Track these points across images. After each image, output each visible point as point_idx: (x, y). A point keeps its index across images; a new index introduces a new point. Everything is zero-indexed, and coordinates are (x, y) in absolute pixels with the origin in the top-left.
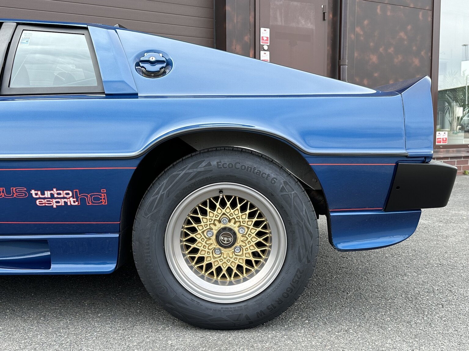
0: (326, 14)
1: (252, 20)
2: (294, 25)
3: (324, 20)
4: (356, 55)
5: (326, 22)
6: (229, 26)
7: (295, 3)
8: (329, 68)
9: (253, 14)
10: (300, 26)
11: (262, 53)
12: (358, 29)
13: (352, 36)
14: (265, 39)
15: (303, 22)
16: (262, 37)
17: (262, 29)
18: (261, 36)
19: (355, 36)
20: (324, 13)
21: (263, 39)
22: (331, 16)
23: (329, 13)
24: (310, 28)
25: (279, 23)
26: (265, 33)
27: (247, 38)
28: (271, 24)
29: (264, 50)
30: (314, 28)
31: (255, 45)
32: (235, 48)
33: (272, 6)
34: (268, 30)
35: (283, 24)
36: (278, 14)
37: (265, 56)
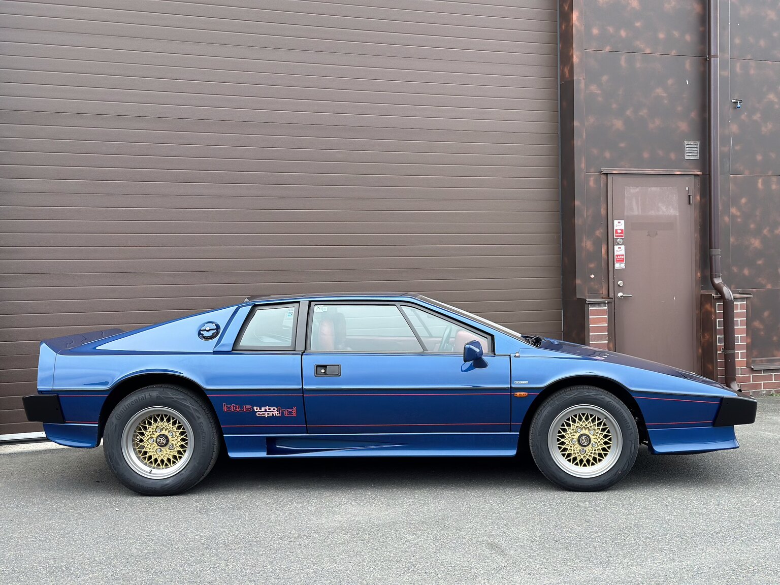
0: (691, 197)
1: (603, 212)
2: (652, 213)
3: (690, 203)
4: (732, 240)
5: (693, 206)
6: (578, 221)
7: (653, 189)
8: (698, 258)
9: (604, 206)
10: (661, 213)
11: (616, 247)
12: (733, 210)
13: (727, 219)
14: (619, 231)
15: (664, 208)
16: (616, 230)
17: (616, 222)
18: (615, 228)
19: (729, 218)
20: (689, 196)
21: (617, 232)
22: (698, 198)
23: (695, 196)
24: (673, 214)
25: (636, 213)
26: (619, 225)
27: (599, 233)
28: (625, 214)
29: (619, 244)
30: (678, 214)
31: (608, 239)
32: (585, 244)
33: (626, 195)
34: (623, 222)
35: (640, 214)
36: (634, 203)
37: (619, 251)
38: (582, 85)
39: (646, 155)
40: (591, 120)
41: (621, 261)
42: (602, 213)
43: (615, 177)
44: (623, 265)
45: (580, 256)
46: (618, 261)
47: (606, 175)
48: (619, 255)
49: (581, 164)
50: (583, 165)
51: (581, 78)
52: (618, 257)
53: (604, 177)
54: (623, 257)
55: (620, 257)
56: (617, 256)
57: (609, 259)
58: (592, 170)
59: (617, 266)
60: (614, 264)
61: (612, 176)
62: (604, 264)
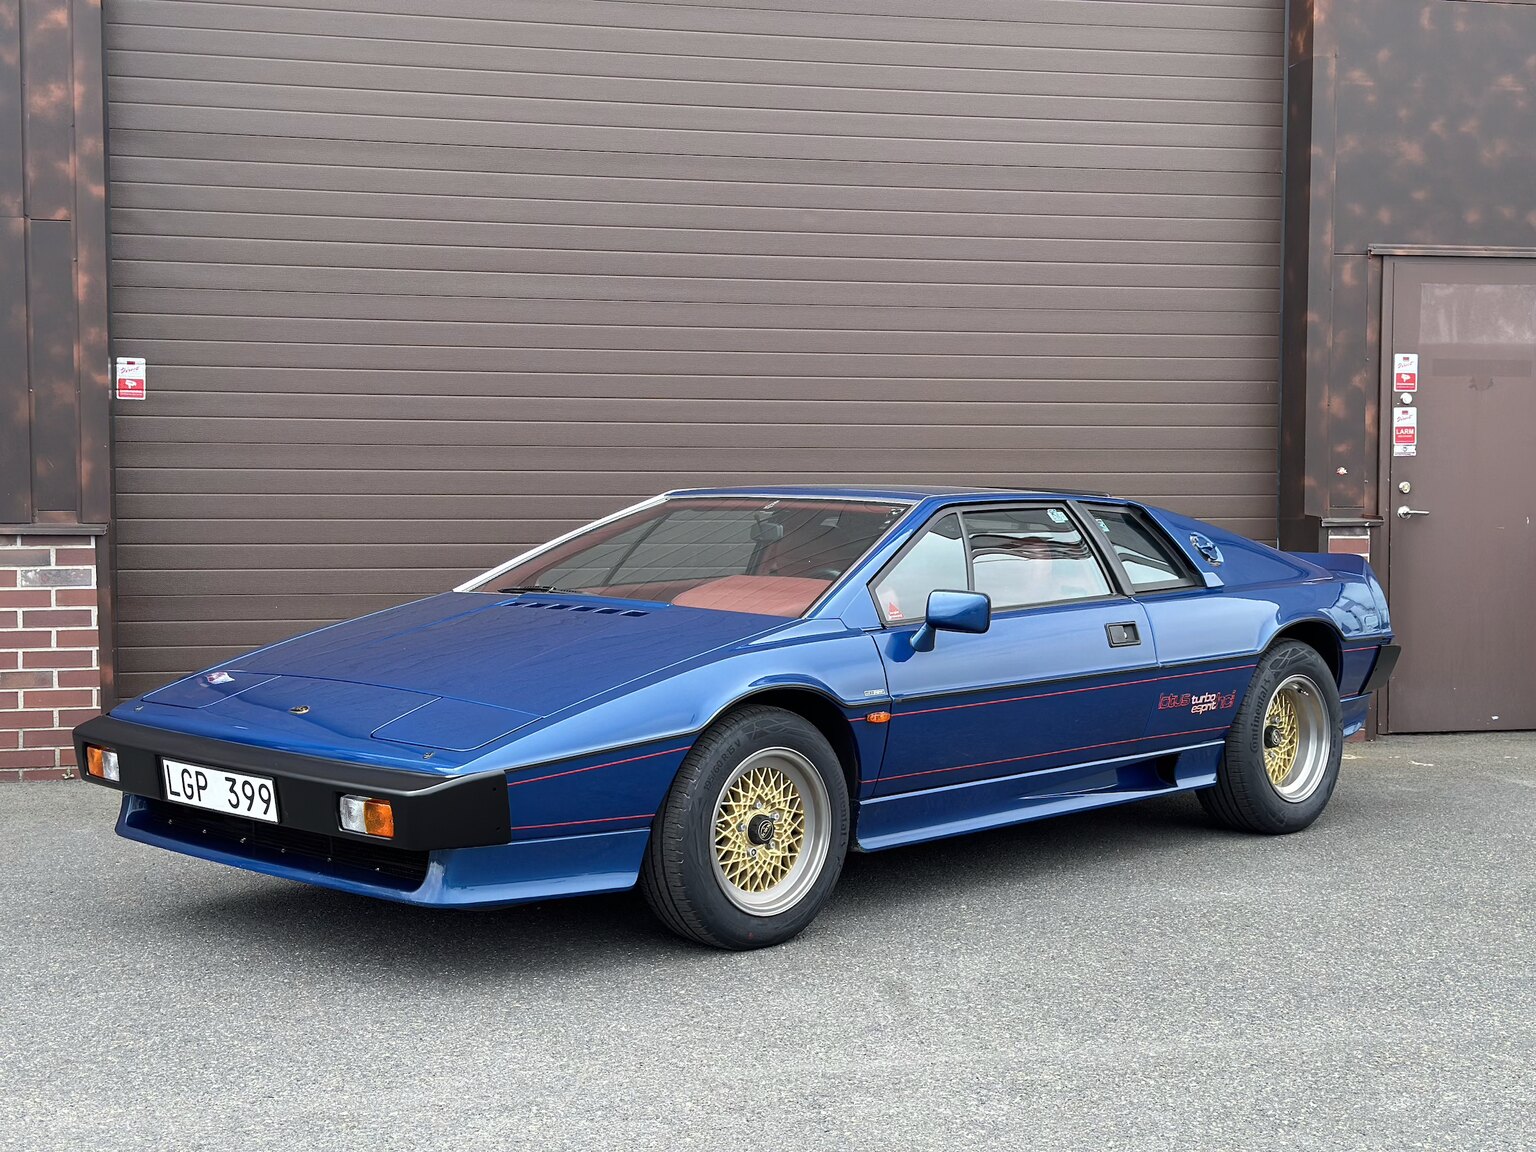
1: (1371, 336)
2: (1484, 340)
6: (1314, 356)
7: (1489, 288)
9: (1373, 325)
10: (1502, 340)
11: (1397, 411)
14: (1405, 378)
15: (1510, 330)
16: (1399, 375)
17: (1398, 358)
18: (1397, 371)
21: (1400, 379)
25: (1444, 338)
26: (1406, 365)
27: (1359, 380)
28: (1422, 341)
29: (1404, 405)
31: (1380, 394)
32: (1327, 404)
33: (1424, 301)
34: (1414, 358)
35: (1456, 340)
36: (1442, 319)
37: (1405, 418)
38: (1332, 70)
39: (1472, 217)
40: (1351, 142)
41: (1408, 440)
42: (1368, 338)
43: (1399, 263)
44: (1411, 450)
45: (1316, 430)
46: (1399, 440)
47: (1379, 259)
48: (1404, 428)
49: (1323, 236)
50: (1328, 238)
51: (1329, 55)
52: (1402, 431)
53: (1375, 263)
54: (1411, 432)
55: (1406, 431)
56: (1399, 429)
57: (1382, 433)
58: (1349, 248)
59: (1399, 449)
60: (1391, 447)
61: (1392, 260)
62: (1368, 446)
